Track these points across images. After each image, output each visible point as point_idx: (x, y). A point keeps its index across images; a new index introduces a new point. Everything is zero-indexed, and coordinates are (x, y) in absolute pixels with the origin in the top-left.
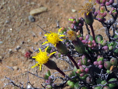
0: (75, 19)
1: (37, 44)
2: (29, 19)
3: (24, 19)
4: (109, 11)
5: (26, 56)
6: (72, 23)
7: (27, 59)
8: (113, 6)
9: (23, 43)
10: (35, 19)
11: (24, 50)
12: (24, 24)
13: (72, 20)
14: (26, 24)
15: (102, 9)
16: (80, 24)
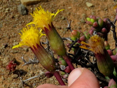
0: (96, 20)
1: (27, 50)
3: (11, 9)
5: (8, 67)
6: (91, 25)
9: (6, 46)
10: (27, 11)
11: (7, 57)
13: (92, 20)
14: (13, 17)
16: (104, 29)
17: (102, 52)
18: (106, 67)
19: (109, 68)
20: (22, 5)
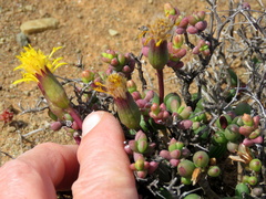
0: (115, 56)
1: (29, 94)
2: (19, 39)
4: (192, 46)
8: (203, 36)
12: (7, 49)
13: (110, 56)
14: (10, 50)
15: (178, 41)
16: (126, 67)
17: (124, 97)
18: (130, 116)
19: (133, 117)
20: (22, 34)
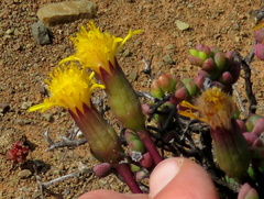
0: (211, 55)
1: (52, 120)
2: (35, 32)
3: (16, 32)
7: (14, 168)
9: (7, 109)
10: (51, 37)
12: (16, 47)
13: (202, 55)
14: (21, 49)
16: (226, 74)
17: (228, 126)
18: (235, 157)
20: (40, 23)
